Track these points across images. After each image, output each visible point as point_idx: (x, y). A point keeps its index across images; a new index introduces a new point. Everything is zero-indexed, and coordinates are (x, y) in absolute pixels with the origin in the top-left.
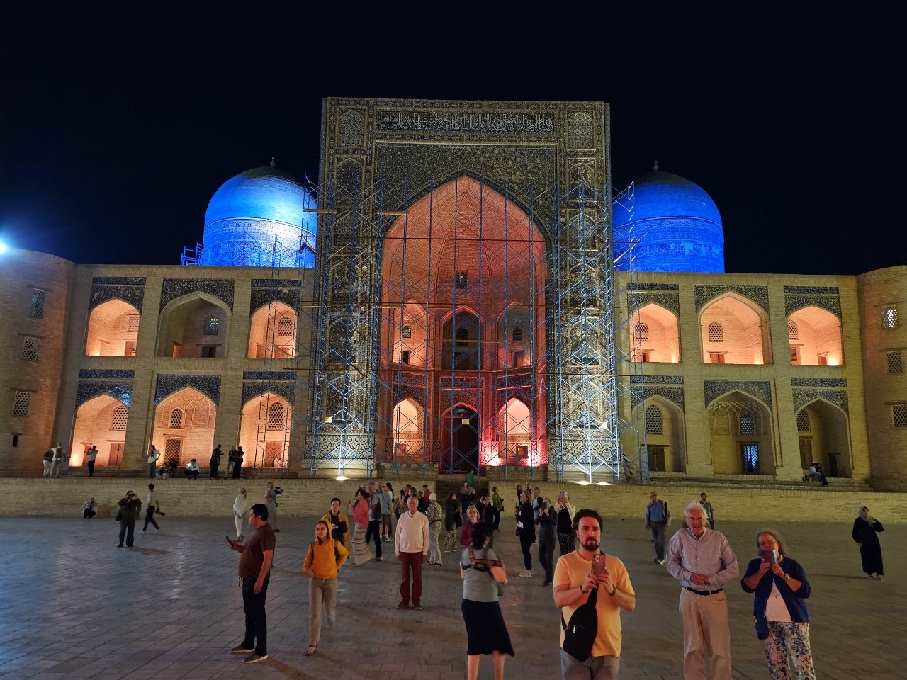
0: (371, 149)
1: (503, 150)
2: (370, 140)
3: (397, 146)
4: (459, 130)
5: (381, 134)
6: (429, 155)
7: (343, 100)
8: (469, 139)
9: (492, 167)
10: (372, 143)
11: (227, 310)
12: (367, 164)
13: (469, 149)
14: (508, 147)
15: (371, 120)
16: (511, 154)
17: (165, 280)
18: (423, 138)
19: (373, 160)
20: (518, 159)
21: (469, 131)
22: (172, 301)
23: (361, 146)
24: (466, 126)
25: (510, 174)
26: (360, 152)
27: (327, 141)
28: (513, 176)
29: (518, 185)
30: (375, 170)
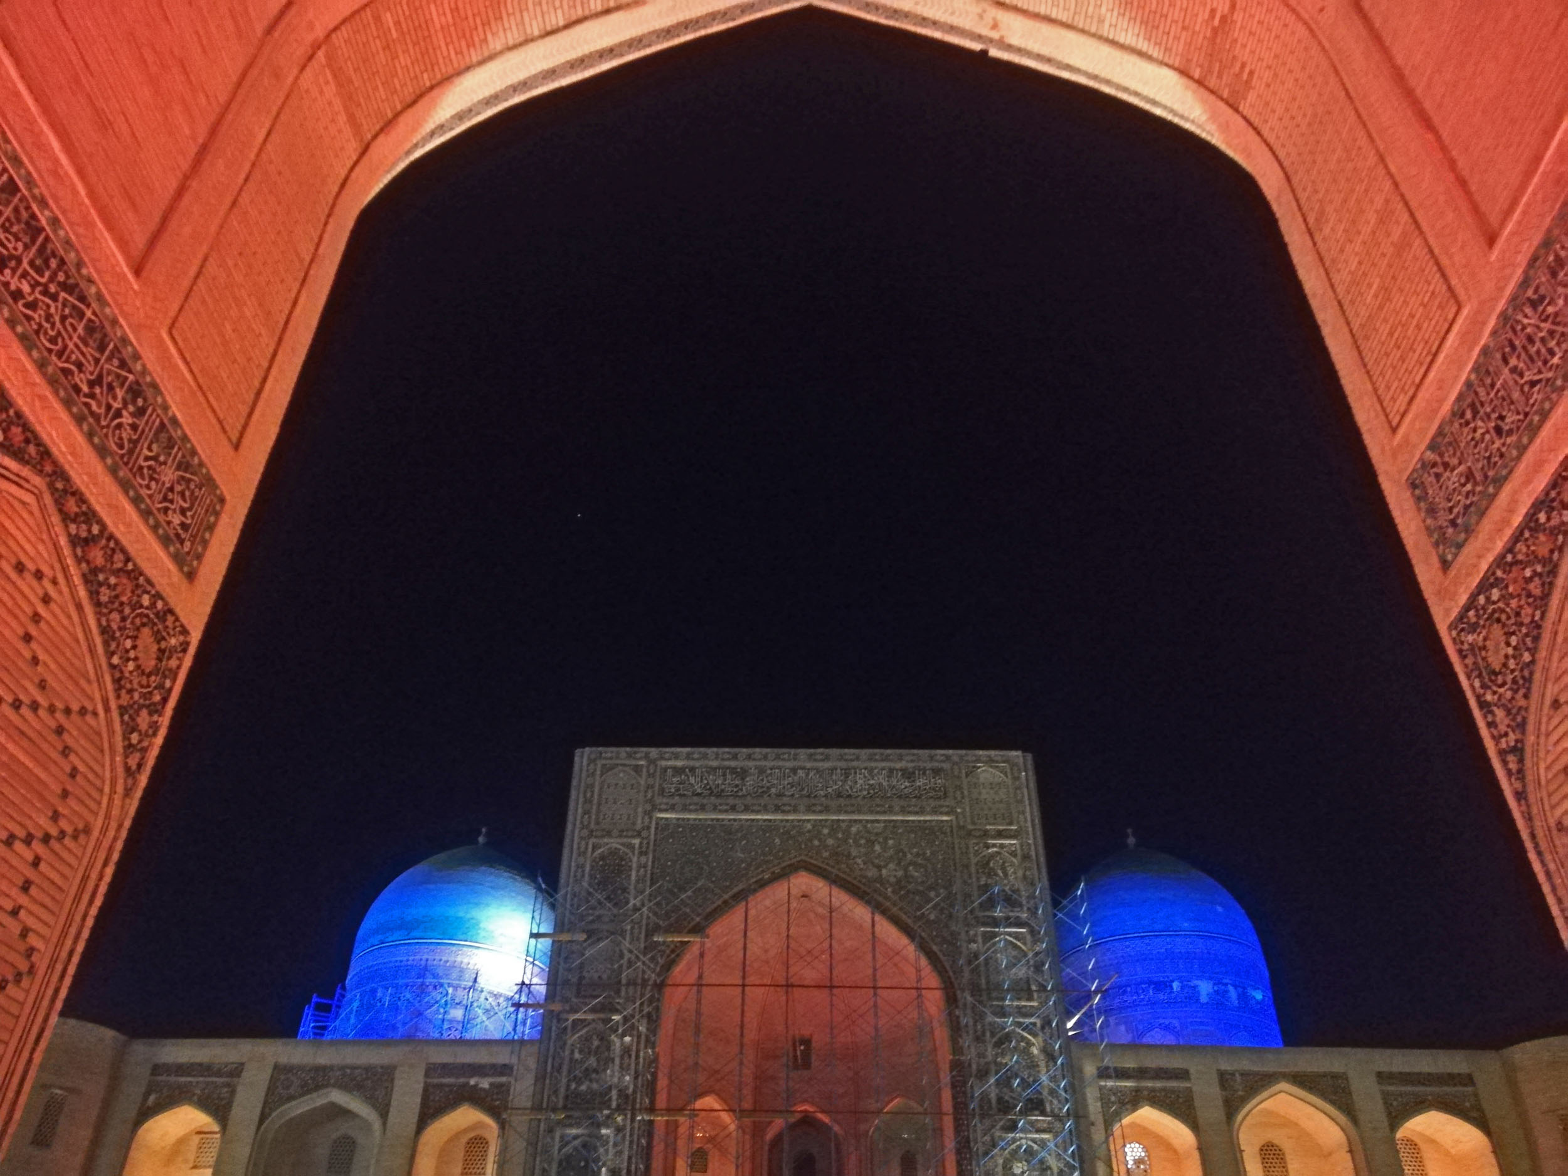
0: (648, 828)
1: (865, 827)
2: (648, 814)
3: (691, 822)
4: (792, 795)
5: (667, 804)
6: (744, 837)
7: (610, 752)
8: (809, 809)
9: (849, 855)
10: (651, 818)
11: (377, 1125)
12: (641, 853)
13: (809, 826)
14: (873, 821)
15: (651, 781)
16: (877, 834)
17: (276, 1067)
18: (733, 809)
19: (651, 847)
20: (891, 842)
21: (809, 796)
22: (283, 1108)
23: (634, 824)
24: (803, 789)
25: (879, 868)
26: (630, 833)
27: (579, 817)
28: (884, 871)
29: (891, 885)
30: (653, 862)
